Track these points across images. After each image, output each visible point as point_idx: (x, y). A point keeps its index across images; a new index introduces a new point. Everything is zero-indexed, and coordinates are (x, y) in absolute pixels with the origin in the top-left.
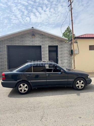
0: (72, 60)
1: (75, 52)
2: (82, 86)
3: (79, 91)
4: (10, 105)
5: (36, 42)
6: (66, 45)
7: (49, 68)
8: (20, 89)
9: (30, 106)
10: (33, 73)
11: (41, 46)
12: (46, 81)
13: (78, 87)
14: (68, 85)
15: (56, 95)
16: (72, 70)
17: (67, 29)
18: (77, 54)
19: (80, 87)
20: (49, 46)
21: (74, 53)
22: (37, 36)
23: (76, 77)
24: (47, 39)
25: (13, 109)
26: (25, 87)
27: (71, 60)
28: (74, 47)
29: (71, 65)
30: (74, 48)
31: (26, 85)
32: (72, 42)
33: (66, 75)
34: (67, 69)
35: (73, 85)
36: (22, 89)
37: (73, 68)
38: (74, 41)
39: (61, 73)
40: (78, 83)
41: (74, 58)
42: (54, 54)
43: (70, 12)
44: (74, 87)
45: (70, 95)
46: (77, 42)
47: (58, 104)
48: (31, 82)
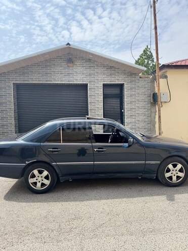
0: (156, 115)
1: (163, 98)
2: (178, 177)
3: (172, 189)
4: (3, 222)
5: (77, 76)
6: (142, 83)
7: (104, 132)
8: (31, 181)
9: (51, 226)
10: (62, 144)
11: (86, 85)
12: (94, 165)
13: (171, 178)
14: (146, 175)
15: (117, 197)
16: (156, 137)
17: (144, 51)
18: (166, 102)
19: (174, 178)
20: (104, 85)
21: (159, 100)
22: (78, 63)
23: (165, 155)
24: (100, 70)
25: (6, 234)
26: (43, 177)
27: (153, 115)
28: (159, 86)
29: (152, 127)
30: (159, 89)
31: (46, 173)
32: (155, 76)
33: (142, 150)
34: (144, 136)
35: (157, 174)
36: (37, 181)
37: (157, 133)
38: (160, 73)
39: (129, 146)
40: (168, 171)
41: (159, 110)
42: (115, 102)
43: (153, 9)
44: (160, 179)
45: (151, 198)
46: (166, 77)
47: (119, 223)
48: (57, 165)
